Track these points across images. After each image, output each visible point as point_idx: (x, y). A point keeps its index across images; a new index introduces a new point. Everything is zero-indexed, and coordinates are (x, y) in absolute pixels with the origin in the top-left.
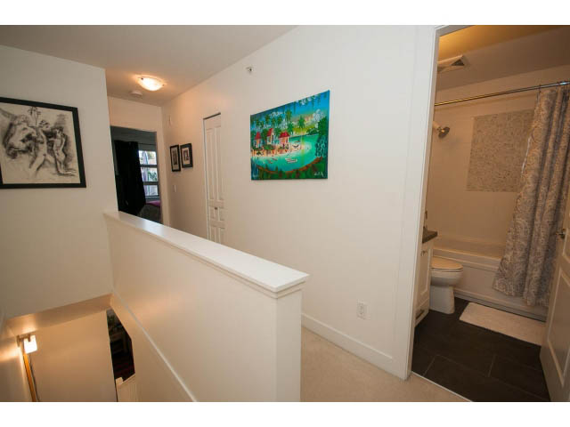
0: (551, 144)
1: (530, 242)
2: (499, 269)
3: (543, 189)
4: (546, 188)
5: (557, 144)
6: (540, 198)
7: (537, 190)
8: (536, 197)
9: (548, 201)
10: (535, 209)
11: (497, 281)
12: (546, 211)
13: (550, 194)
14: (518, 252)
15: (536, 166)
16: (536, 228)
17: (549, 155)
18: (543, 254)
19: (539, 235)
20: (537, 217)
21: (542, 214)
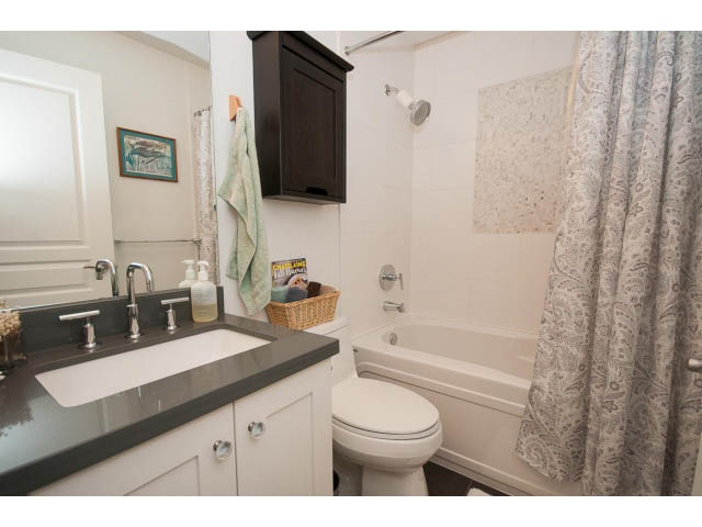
0: (627, 91)
1: (589, 348)
2: (527, 411)
3: (613, 211)
4: (621, 208)
5: (642, 90)
6: (609, 236)
7: (599, 213)
8: (599, 233)
9: (628, 242)
10: (596, 264)
11: (524, 440)
12: (626, 270)
13: (632, 222)
14: (565, 374)
15: (595, 152)
16: (602, 311)
17: (624, 120)
18: (624, 387)
19: (610, 333)
20: (604, 284)
21: (616, 277)
